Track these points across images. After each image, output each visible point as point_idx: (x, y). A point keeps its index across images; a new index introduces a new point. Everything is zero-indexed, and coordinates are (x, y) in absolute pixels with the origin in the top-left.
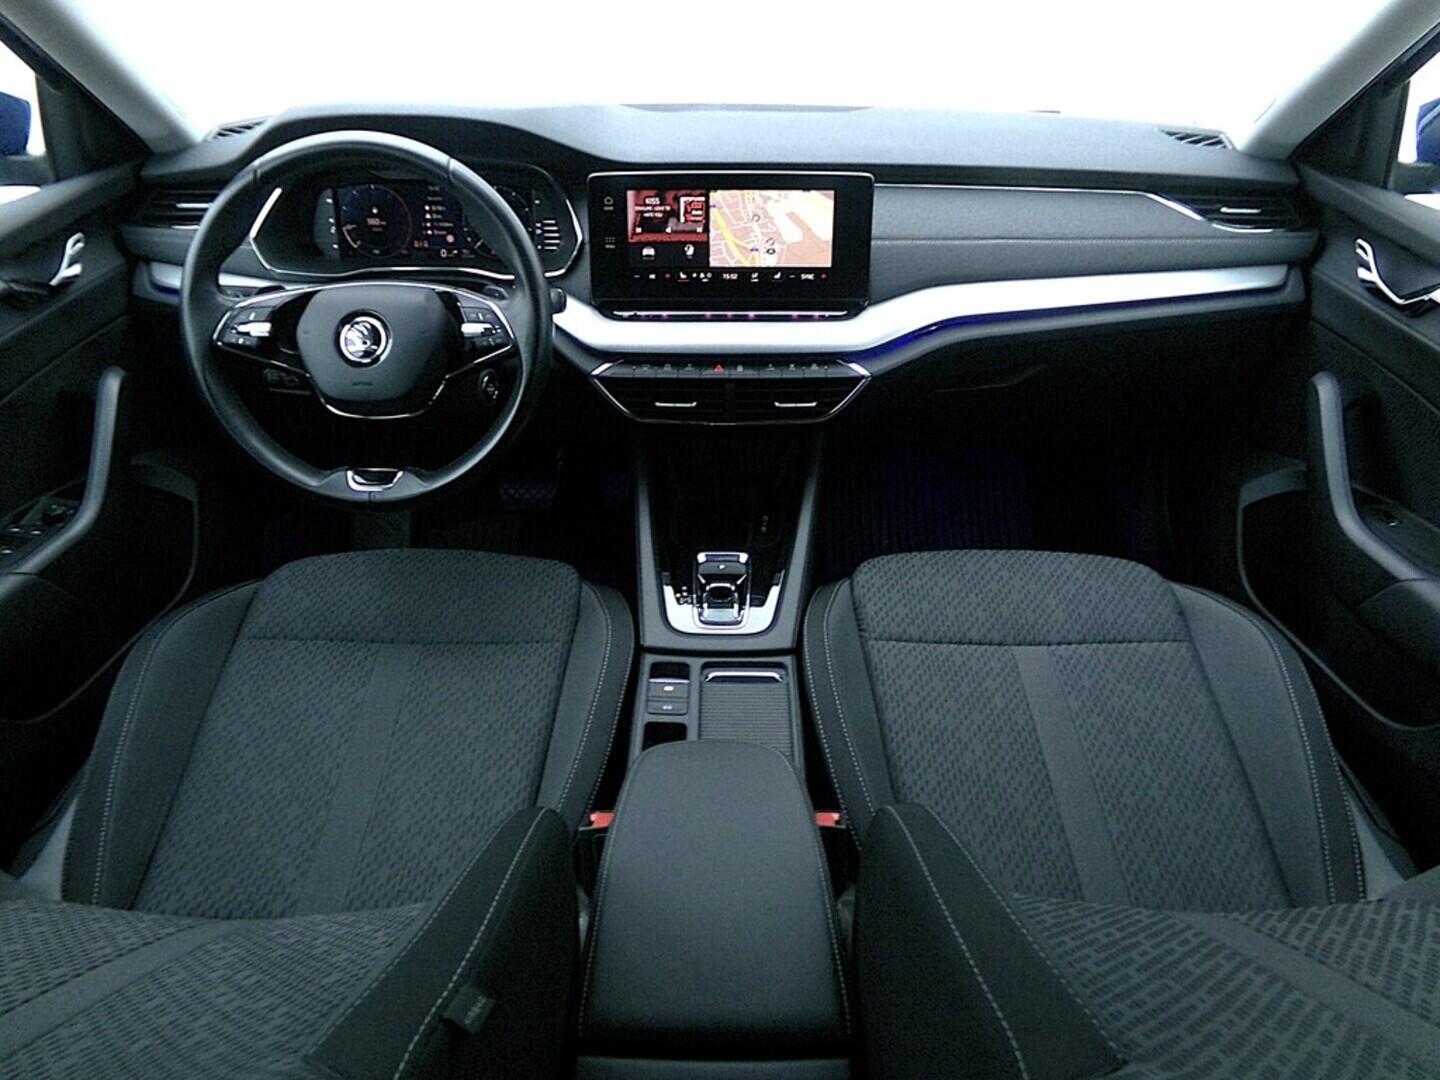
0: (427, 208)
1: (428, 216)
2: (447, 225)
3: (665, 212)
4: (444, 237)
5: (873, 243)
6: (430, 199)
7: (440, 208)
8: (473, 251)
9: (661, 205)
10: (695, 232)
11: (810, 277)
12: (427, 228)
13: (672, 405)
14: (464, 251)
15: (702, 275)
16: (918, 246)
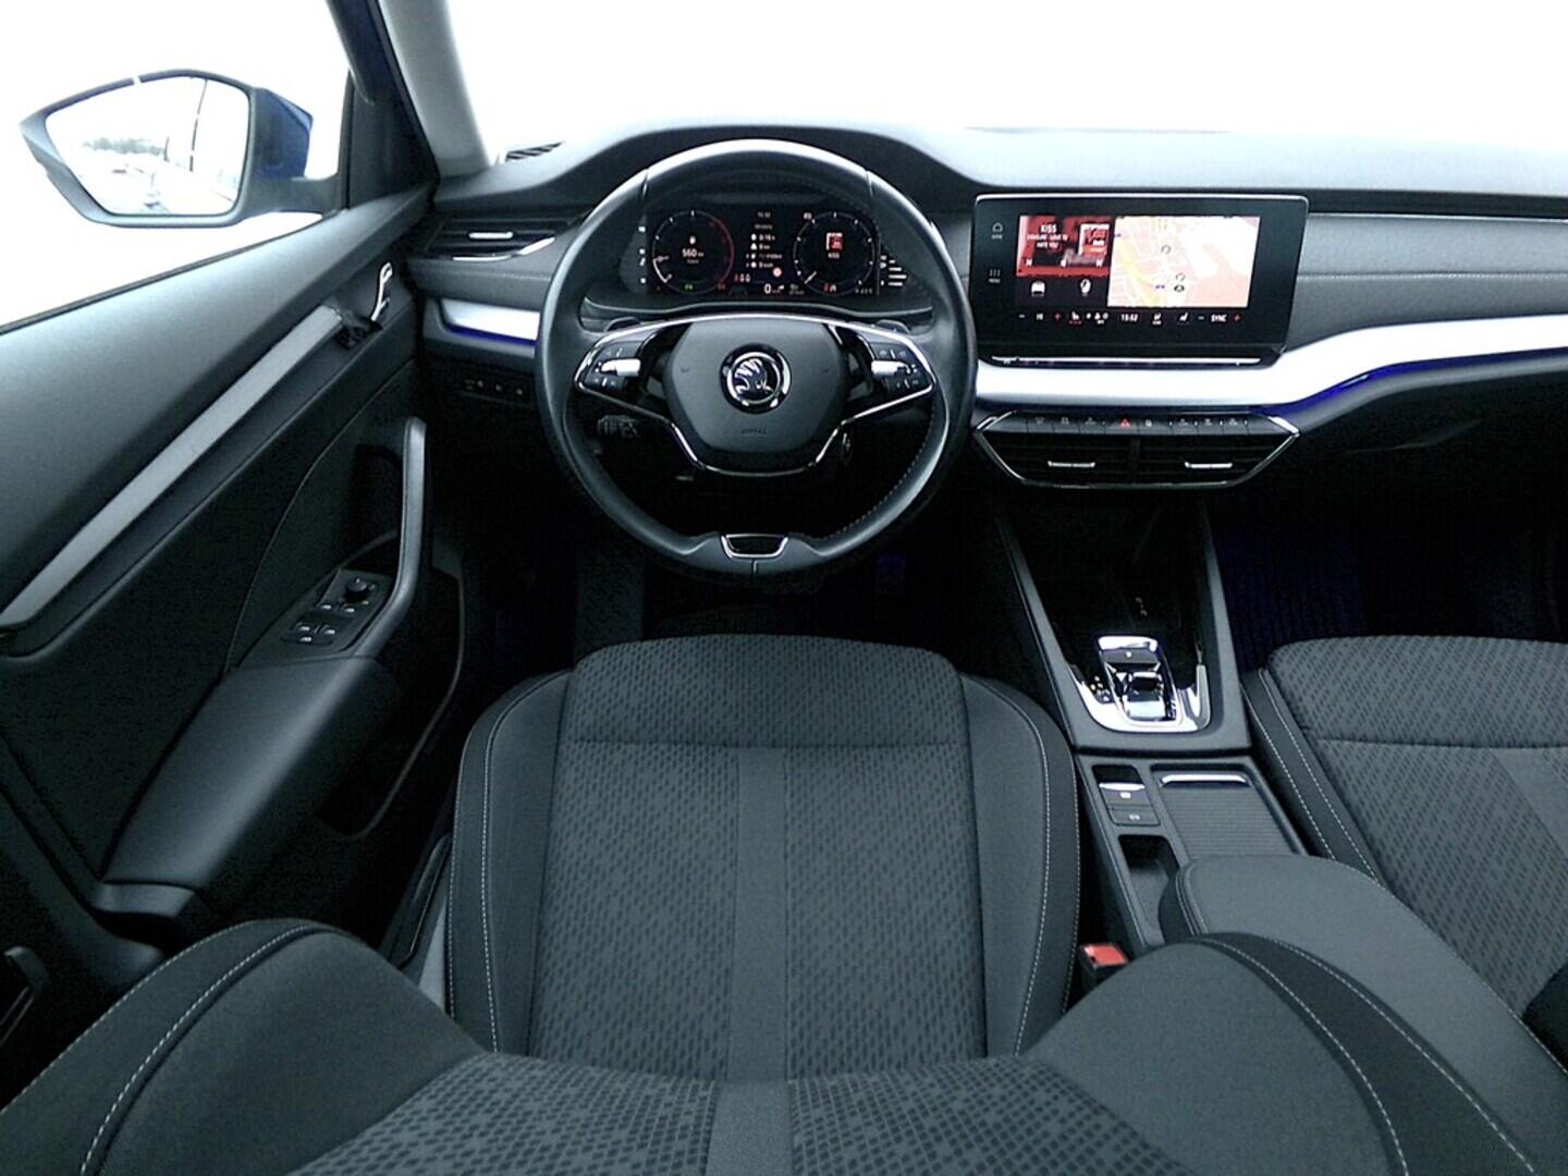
0: (754, 237)
1: (754, 247)
2: (776, 256)
3: (1061, 242)
4: (771, 270)
5: (1299, 279)
6: (757, 226)
7: (769, 237)
8: (802, 286)
9: (1057, 233)
10: (1094, 265)
11: (1222, 318)
12: (751, 261)
13: (1069, 465)
14: (793, 286)
15: (1097, 316)
16: (1342, 283)
